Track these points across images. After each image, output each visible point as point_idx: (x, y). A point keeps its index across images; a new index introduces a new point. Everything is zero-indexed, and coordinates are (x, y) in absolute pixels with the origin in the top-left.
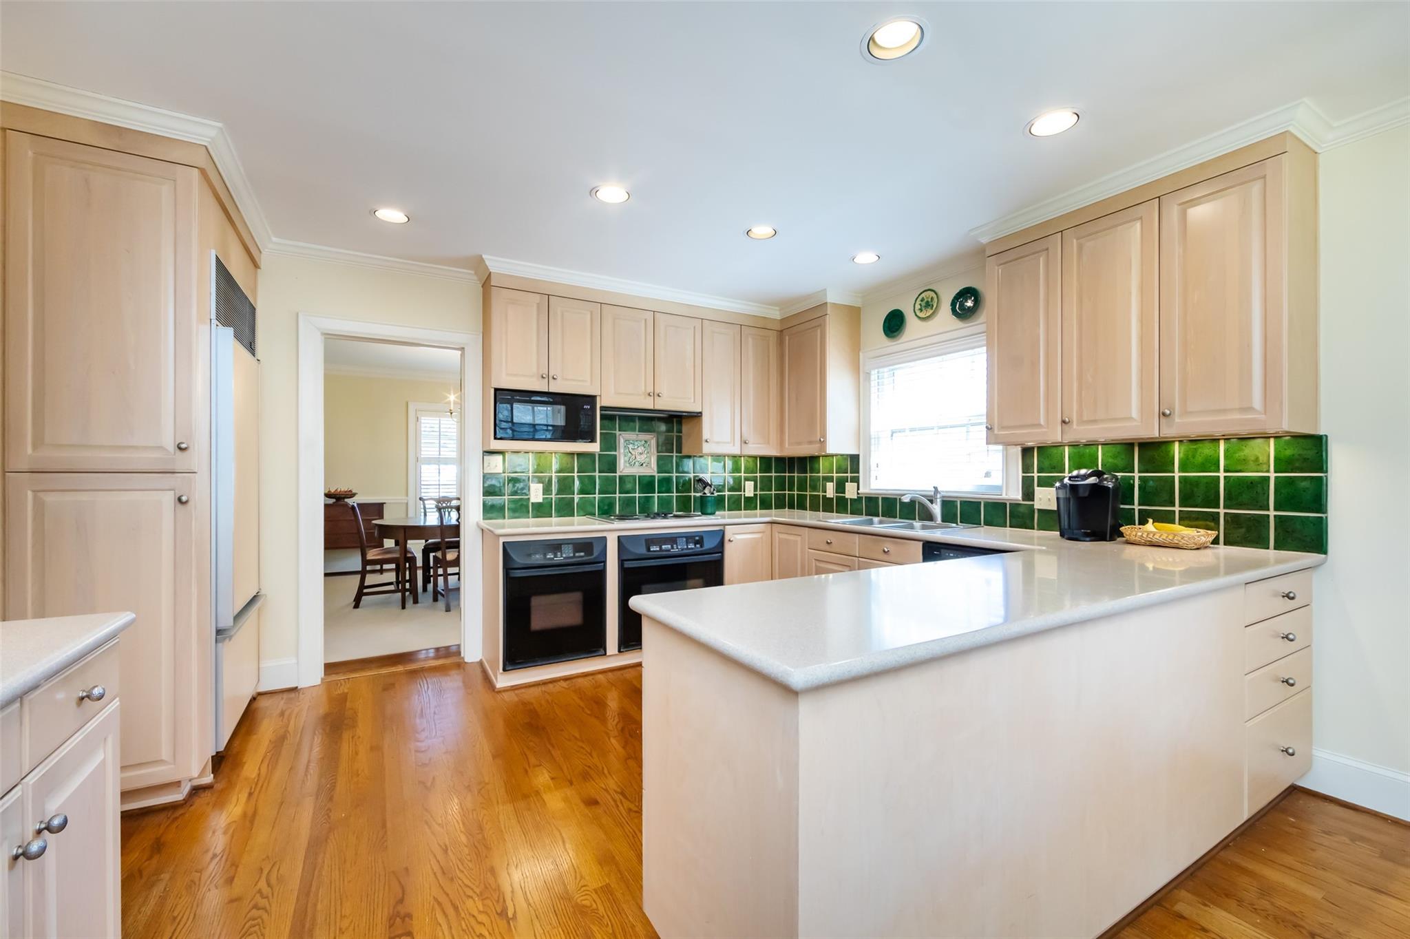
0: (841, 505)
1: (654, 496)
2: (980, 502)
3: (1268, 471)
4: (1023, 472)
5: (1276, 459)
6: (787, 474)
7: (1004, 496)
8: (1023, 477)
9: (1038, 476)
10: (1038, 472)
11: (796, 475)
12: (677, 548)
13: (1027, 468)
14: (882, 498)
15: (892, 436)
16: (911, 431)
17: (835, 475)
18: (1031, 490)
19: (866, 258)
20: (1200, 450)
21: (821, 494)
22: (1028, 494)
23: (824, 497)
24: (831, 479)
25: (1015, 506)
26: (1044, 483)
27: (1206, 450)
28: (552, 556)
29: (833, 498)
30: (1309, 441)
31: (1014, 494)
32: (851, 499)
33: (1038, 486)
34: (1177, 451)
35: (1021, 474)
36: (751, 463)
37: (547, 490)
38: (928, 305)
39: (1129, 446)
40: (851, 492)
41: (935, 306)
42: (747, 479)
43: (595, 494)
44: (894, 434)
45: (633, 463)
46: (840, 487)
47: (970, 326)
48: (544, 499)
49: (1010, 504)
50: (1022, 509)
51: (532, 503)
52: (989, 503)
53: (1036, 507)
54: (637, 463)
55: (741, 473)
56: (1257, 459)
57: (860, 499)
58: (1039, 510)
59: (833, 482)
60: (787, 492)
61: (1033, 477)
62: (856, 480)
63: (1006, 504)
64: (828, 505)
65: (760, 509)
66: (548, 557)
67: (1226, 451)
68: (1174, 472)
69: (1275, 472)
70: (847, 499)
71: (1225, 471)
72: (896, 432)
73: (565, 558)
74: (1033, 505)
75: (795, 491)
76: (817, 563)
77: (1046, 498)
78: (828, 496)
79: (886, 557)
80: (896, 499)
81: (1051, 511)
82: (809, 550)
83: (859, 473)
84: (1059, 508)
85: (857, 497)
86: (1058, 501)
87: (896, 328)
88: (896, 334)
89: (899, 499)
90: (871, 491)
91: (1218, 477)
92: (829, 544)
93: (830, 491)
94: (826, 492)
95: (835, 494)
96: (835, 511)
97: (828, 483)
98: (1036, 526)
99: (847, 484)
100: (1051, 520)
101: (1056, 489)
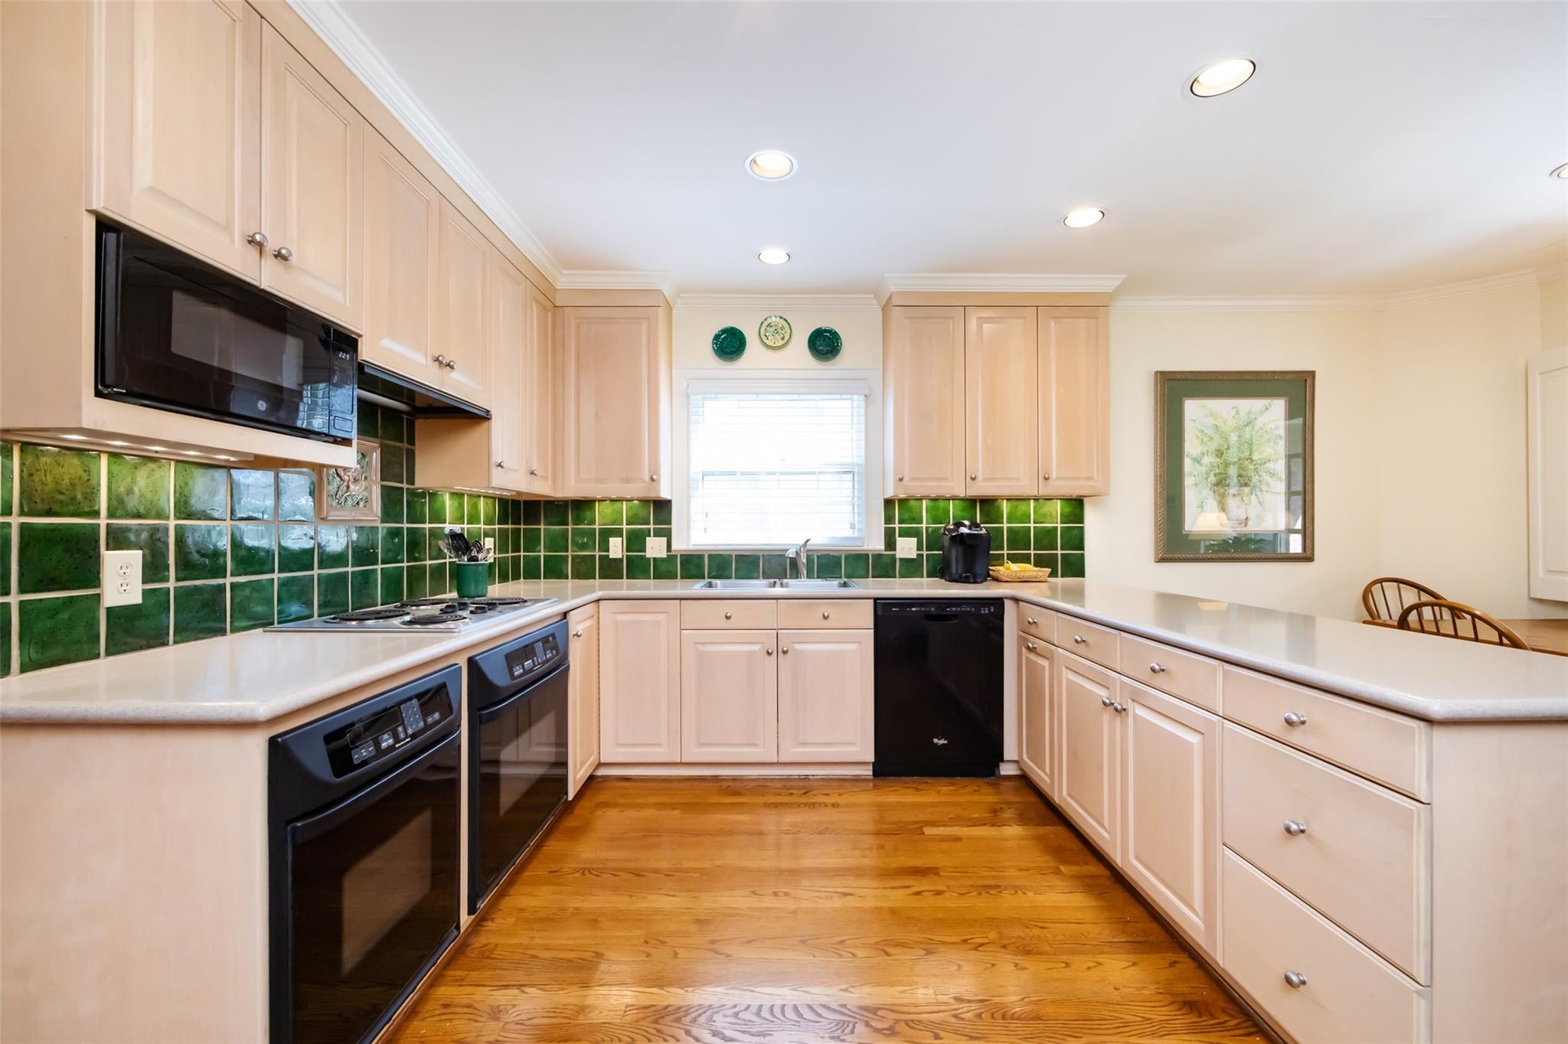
0: (637, 567)
1: (376, 570)
2: (841, 554)
3: (1057, 523)
4: (885, 524)
5: (1062, 515)
6: (522, 527)
7: (865, 547)
8: (885, 528)
9: (899, 527)
10: (899, 523)
11: (542, 527)
12: (539, 664)
13: (889, 519)
14: (709, 556)
15: (703, 479)
16: (741, 474)
17: (625, 527)
18: (892, 540)
19: (774, 256)
20: (1019, 507)
21: (597, 554)
22: (890, 544)
23: (605, 560)
24: (618, 533)
25: (878, 557)
26: (905, 533)
27: (1022, 506)
28: (391, 741)
29: (621, 560)
30: (1074, 502)
31: (877, 544)
32: (655, 559)
33: (899, 536)
34: (1005, 507)
35: (883, 526)
36: (490, 506)
37: (153, 569)
38: (779, 333)
39: (972, 502)
40: (655, 548)
41: (787, 337)
42: (486, 535)
43: (273, 571)
44: (705, 478)
45: (344, 498)
46: (636, 541)
47: (829, 368)
48: (145, 593)
49: (872, 555)
50: (884, 559)
51: (109, 610)
52: (850, 554)
53: (898, 556)
54: (349, 499)
55: (480, 524)
56: (1051, 515)
57: (671, 558)
58: (900, 559)
59: (622, 537)
60: (522, 554)
61: (895, 528)
62: (667, 534)
63: (868, 555)
64: (611, 569)
66: (384, 745)
67: (1035, 508)
68: (1003, 523)
69: (1061, 523)
70: (649, 559)
71: (1035, 523)
72: (707, 475)
73: (414, 736)
74: (895, 555)
75: (540, 551)
76: (700, 647)
77: (907, 548)
78: (612, 556)
79: (824, 623)
80: (731, 555)
81: (912, 560)
82: (683, 631)
83: (670, 523)
84: (920, 556)
85: (668, 555)
86: (918, 550)
87: (733, 349)
88: (731, 356)
89: (736, 555)
90: (691, 547)
91: (1030, 527)
92: (728, 618)
93: (616, 548)
94: (608, 551)
95: (625, 554)
96: (625, 577)
97: (611, 539)
98: (897, 575)
99: (647, 538)
100: (911, 568)
101: (916, 539)
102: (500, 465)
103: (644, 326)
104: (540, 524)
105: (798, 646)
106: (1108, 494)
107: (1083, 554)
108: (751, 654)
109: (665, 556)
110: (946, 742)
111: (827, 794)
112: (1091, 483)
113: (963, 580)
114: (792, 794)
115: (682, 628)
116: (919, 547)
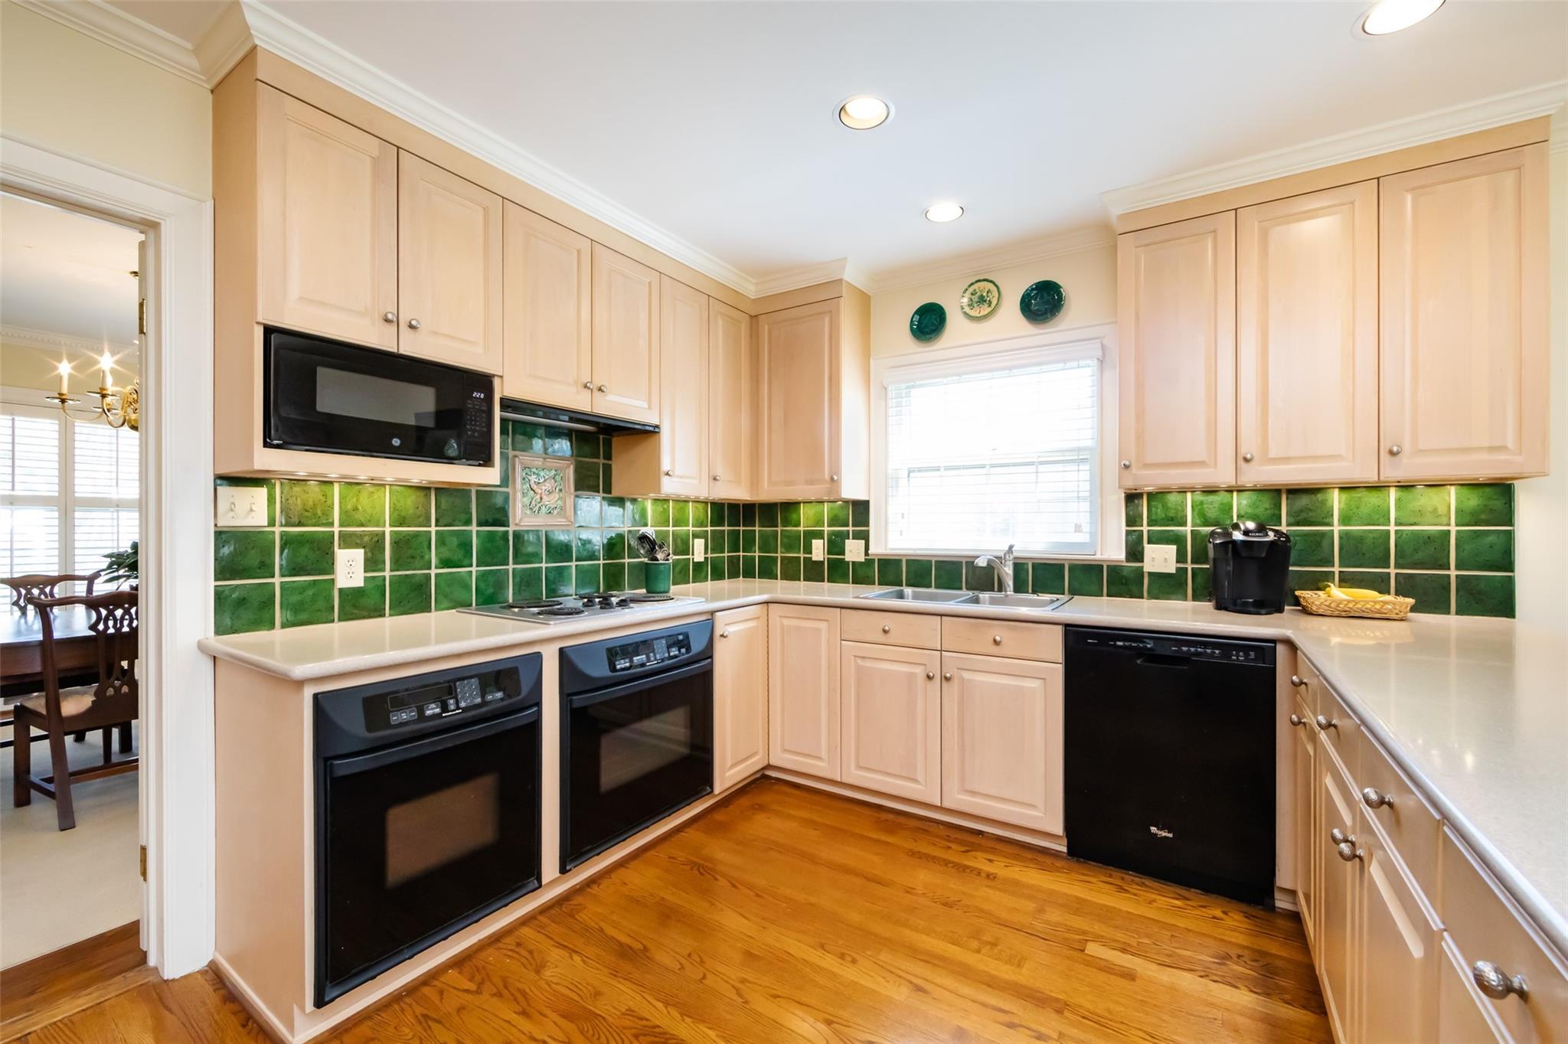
0: (837, 570)
1: (571, 566)
2: (1064, 565)
3: (1449, 525)
4: (1127, 525)
5: (1458, 511)
6: (742, 528)
7: (1098, 556)
8: (1127, 531)
9: (1148, 531)
10: (1149, 526)
11: (757, 528)
12: (656, 660)
13: (1132, 520)
14: (907, 561)
15: (909, 476)
16: (946, 469)
17: (826, 529)
18: (1140, 549)
19: (944, 211)
20: (1366, 499)
21: (802, 555)
22: (1135, 552)
23: (808, 561)
24: (819, 535)
25: (1115, 569)
26: (1157, 539)
27: (1372, 499)
28: (438, 710)
29: (822, 563)
30: (1488, 490)
31: (1114, 552)
32: (853, 562)
33: (1149, 543)
34: (1336, 500)
35: (1124, 528)
36: (701, 510)
37: (372, 563)
38: (983, 301)
39: (1274, 492)
40: (853, 551)
41: (994, 302)
42: (696, 536)
43: (471, 566)
44: (911, 475)
45: (537, 507)
46: (836, 545)
47: (1046, 333)
48: (366, 579)
49: (1108, 566)
50: (1125, 573)
51: (341, 590)
52: (1076, 565)
53: (1145, 570)
54: (543, 508)
55: (688, 526)
56: (1435, 510)
57: (869, 562)
58: (1150, 574)
59: (824, 539)
60: (741, 554)
61: (1141, 531)
62: (865, 536)
63: (1102, 566)
64: (814, 572)
65: (711, 580)
66: (429, 713)
67: (1398, 501)
68: (1333, 526)
69: (1457, 525)
70: (848, 563)
71: (1397, 524)
72: (913, 471)
73: (465, 710)
74: (1142, 567)
75: (755, 552)
76: (860, 661)
77: (1160, 558)
78: (814, 558)
79: (995, 650)
80: (931, 561)
81: (1169, 575)
82: (843, 642)
83: (868, 526)
84: (1182, 572)
85: (865, 559)
86: (1178, 561)
87: (933, 328)
88: (930, 336)
89: (936, 561)
90: (888, 552)
91: (1388, 532)
92: (885, 632)
93: (819, 551)
94: (811, 553)
95: (827, 556)
96: (826, 580)
97: (813, 541)
98: (1145, 594)
99: (847, 541)
100: (1167, 586)
101: (1174, 547)
102: (667, 474)
103: (827, 320)
104: (755, 526)
106: (1544, 474)
107: (1512, 577)
108: (911, 677)
109: (863, 560)
110: (1170, 835)
111: (990, 861)
112: (1502, 457)
113: (1238, 608)
114: (950, 847)
116: (1181, 557)
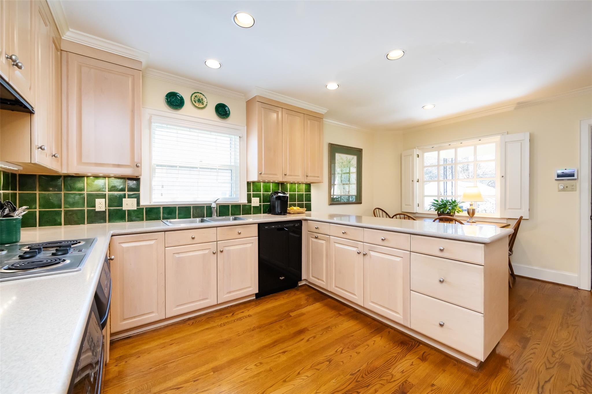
0: (116, 215)
2: (229, 205)
4: (247, 192)
5: (305, 189)
7: (239, 202)
8: (247, 194)
9: (253, 194)
10: (253, 192)
11: (37, 192)
13: (249, 190)
14: (163, 208)
17: (107, 193)
18: (250, 199)
19: (213, 64)
20: (293, 186)
21: (86, 209)
22: (249, 201)
23: (92, 212)
24: (102, 196)
25: (244, 206)
26: (255, 196)
29: (104, 212)
30: (308, 184)
31: (244, 200)
32: (128, 210)
33: (253, 197)
34: (289, 186)
38: (200, 101)
39: (278, 184)
40: (129, 204)
41: (204, 104)
46: (115, 201)
49: (242, 205)
50: (247, 207)
52: (233, 205)
53: (252, 205)
56: (302, 189)
57: (139, 210)
58: (253, 207)
59: (105, 198)
61: (251, 194)
62: (138, 198)
63: (241, 205)
64: (97, 217)
67: (297, 187)
68: (288, 192)
69: (305, 192)
70: (125, 211)
71: (297, 192)
74: (251, 205)
76: (177, 256)
77: (256, 202)
78: (97, 209)
79: (239, 236)
80: (176, 207)
81: (258, 207)
83: (139, 191)
84: (260, 205)
85: (137, 208)
86: (260, 203)
87: (177, 104)
88: (176, 107)
89: (178, 207)
90: (152, 204)
91: (296, 194)
92: (193, 238)
93: (101, 205)
94: (95, 207)
95: (107, 208)
96: (107, 221)
97: (96, 199)
98: (252, 213)
99: (124, 199)
100: (257, 210)
101: (259, 198)
102: (41, 148)
104: (36, 191)
105: (227, 248)
106: (322, 182)
107: (311, 203)
108: (204, 255)
109: (136, 209)
110: (284, 278)
112: (319, 178)
113: (279, 214)
115: (166, 247)
116: (260, 202)
